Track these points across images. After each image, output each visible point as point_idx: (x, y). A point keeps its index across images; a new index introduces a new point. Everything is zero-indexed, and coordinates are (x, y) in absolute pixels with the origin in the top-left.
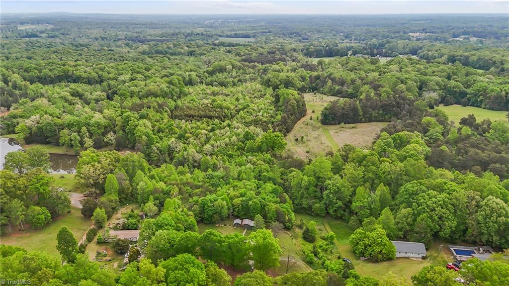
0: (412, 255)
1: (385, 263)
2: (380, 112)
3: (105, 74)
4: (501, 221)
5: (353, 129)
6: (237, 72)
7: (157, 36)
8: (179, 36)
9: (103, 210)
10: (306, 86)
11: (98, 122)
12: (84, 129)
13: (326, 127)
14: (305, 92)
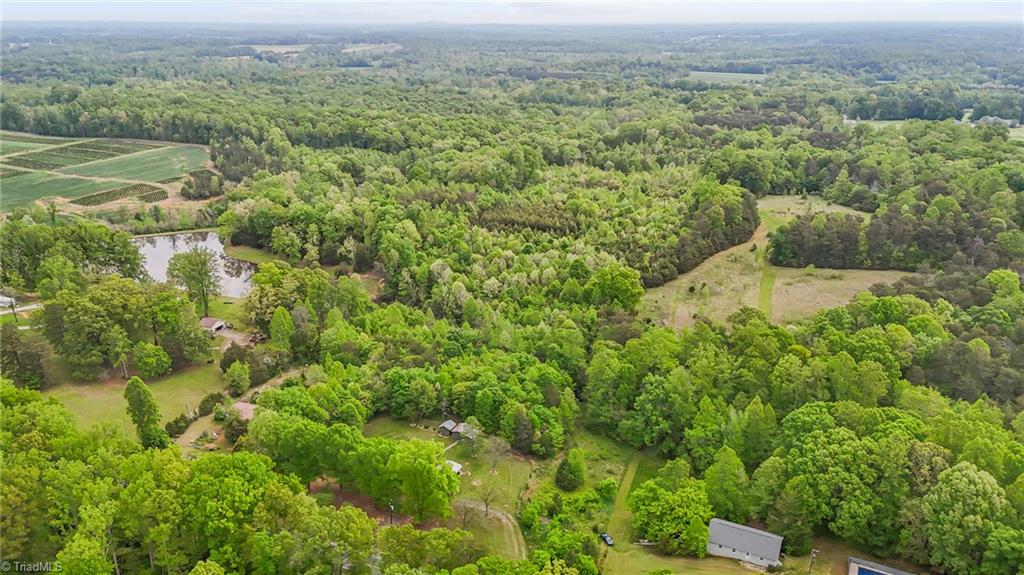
0: (747, 558)
1: (682, 560)
2: (912, 249)
3: (415, 135)
4: (971, 525)
5: (833, 282)
6: (666, 143)
7: (567, 68)
8: (609, 68)
9: (246, 366)
10: (793, 179)
11: (336, 219)
12: (313, 227)
13: (774, 269)
14: (789, 194)
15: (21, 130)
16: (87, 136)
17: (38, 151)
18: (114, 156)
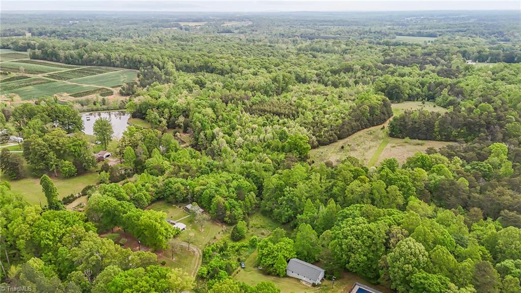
0: (304, 279)
2: (462, 131)
3: (235, 67)
5: (417, 147)
6: (363, 73)
7: (331, 34)
8: (353, 34)
10: (421, 93)
12: (166, 110)
13: (390, 139)
14: (417, 100)
15: (58, 61)
16: (87, 65)
17: (64, 71)
18: (96, 74)
